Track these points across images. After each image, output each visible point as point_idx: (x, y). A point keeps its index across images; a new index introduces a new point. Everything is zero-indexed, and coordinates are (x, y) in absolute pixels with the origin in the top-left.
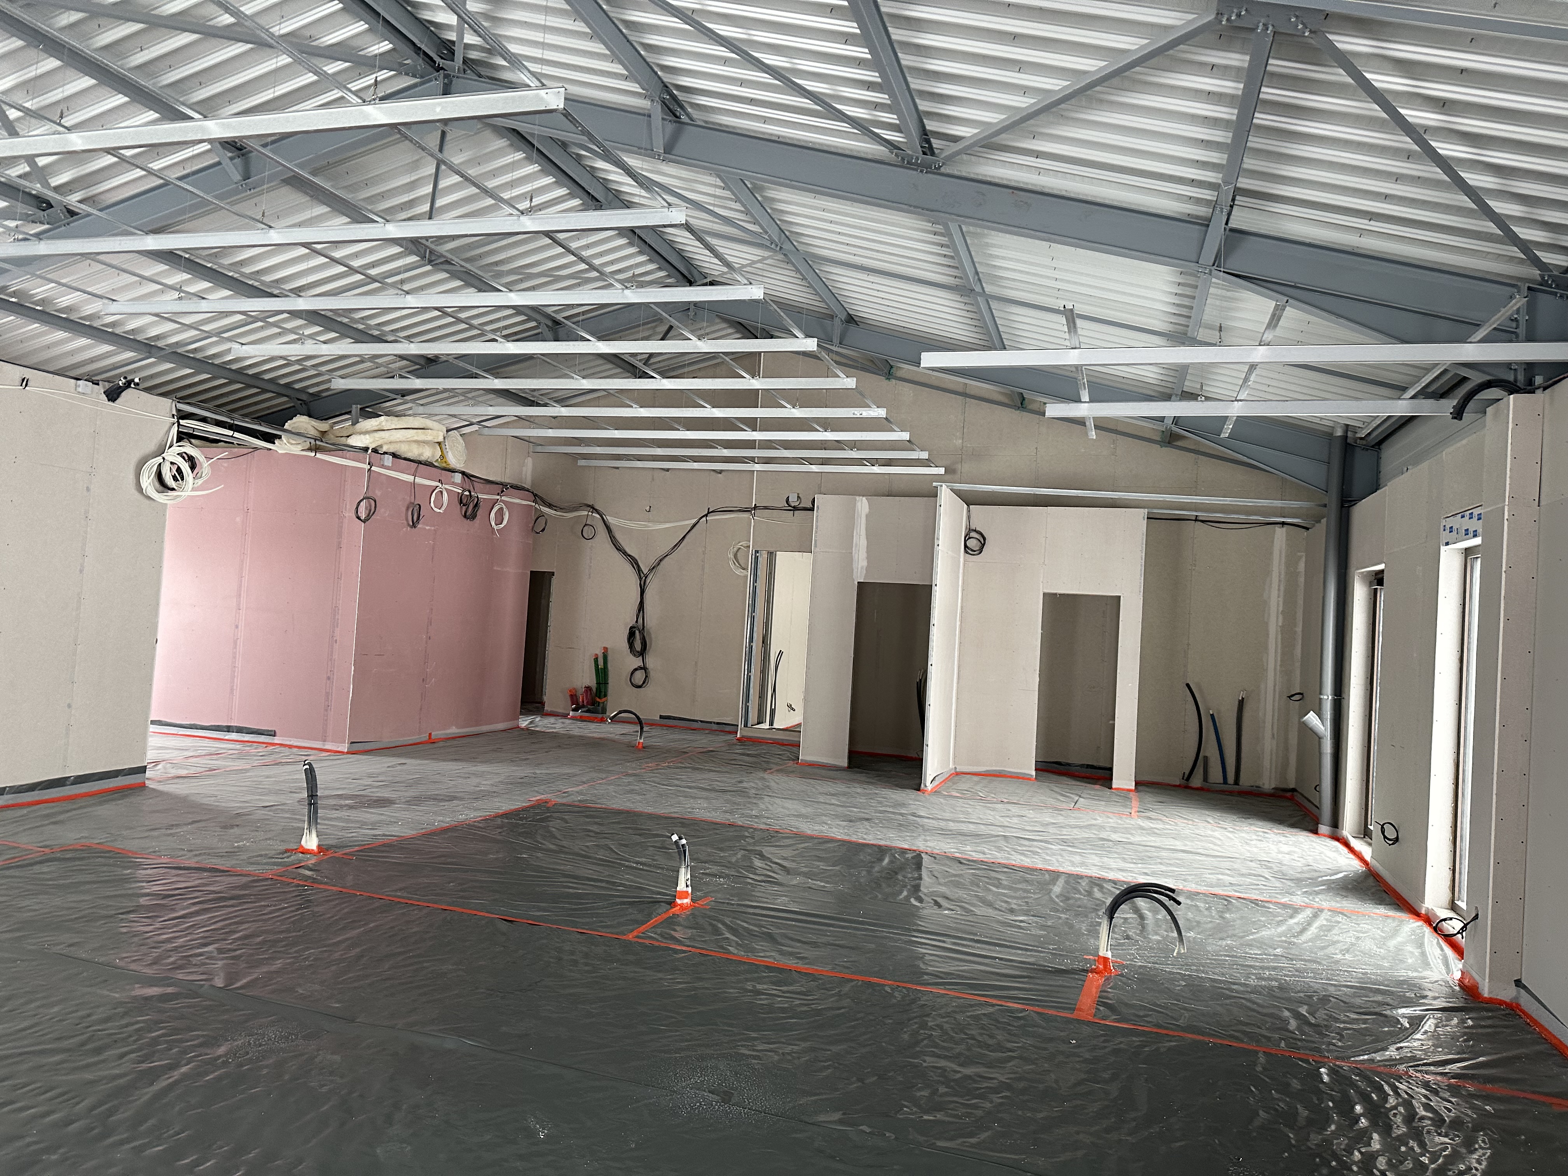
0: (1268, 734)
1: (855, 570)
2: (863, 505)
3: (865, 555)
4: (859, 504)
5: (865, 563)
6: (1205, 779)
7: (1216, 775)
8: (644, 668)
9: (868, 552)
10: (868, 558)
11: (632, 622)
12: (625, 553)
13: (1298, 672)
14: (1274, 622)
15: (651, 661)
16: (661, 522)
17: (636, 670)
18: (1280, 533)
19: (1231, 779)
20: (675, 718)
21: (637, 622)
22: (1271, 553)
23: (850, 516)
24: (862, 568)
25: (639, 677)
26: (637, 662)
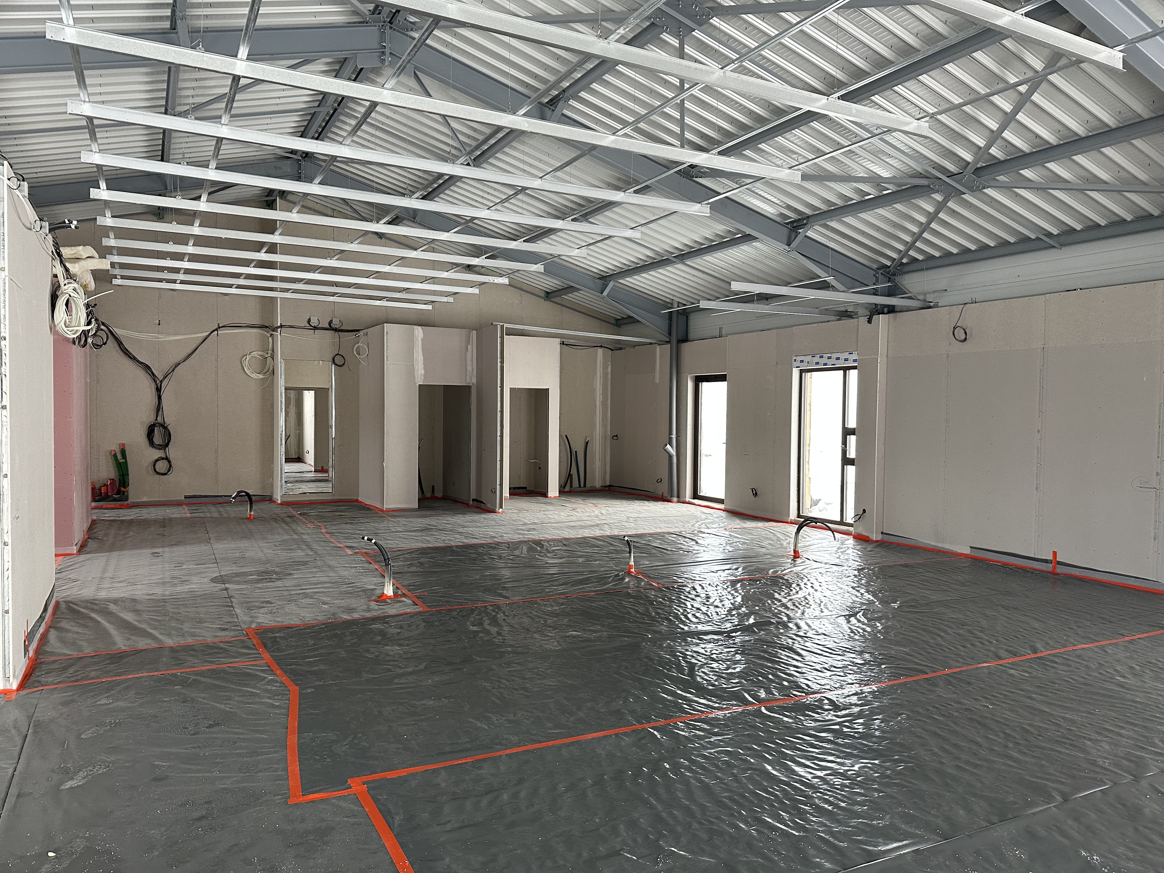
0: (597, 459)
1: (416, 377)
2: (419, 331)
3: (423, 366)
4: (416, 332)
5: (423, 372)
6: (571, 486)
7: (576, 484)
8: (167, 459)
9: (424, 364)
10: (425, 368)
11: (151, 419)
12: (138, 361)
13: (609, 425)
14: (599, 399)
15: (172, 452)
16: (169, 334)
17: (157, 460)
18: (600, 351)
19: (582, 485)
20: (201, 496)
21: (156, 419)
22: (596, 363)
23: (411, 339)
24: (421, 375)
25: (162, 466)
26: (158, 454)
